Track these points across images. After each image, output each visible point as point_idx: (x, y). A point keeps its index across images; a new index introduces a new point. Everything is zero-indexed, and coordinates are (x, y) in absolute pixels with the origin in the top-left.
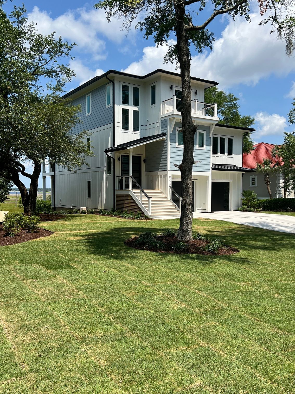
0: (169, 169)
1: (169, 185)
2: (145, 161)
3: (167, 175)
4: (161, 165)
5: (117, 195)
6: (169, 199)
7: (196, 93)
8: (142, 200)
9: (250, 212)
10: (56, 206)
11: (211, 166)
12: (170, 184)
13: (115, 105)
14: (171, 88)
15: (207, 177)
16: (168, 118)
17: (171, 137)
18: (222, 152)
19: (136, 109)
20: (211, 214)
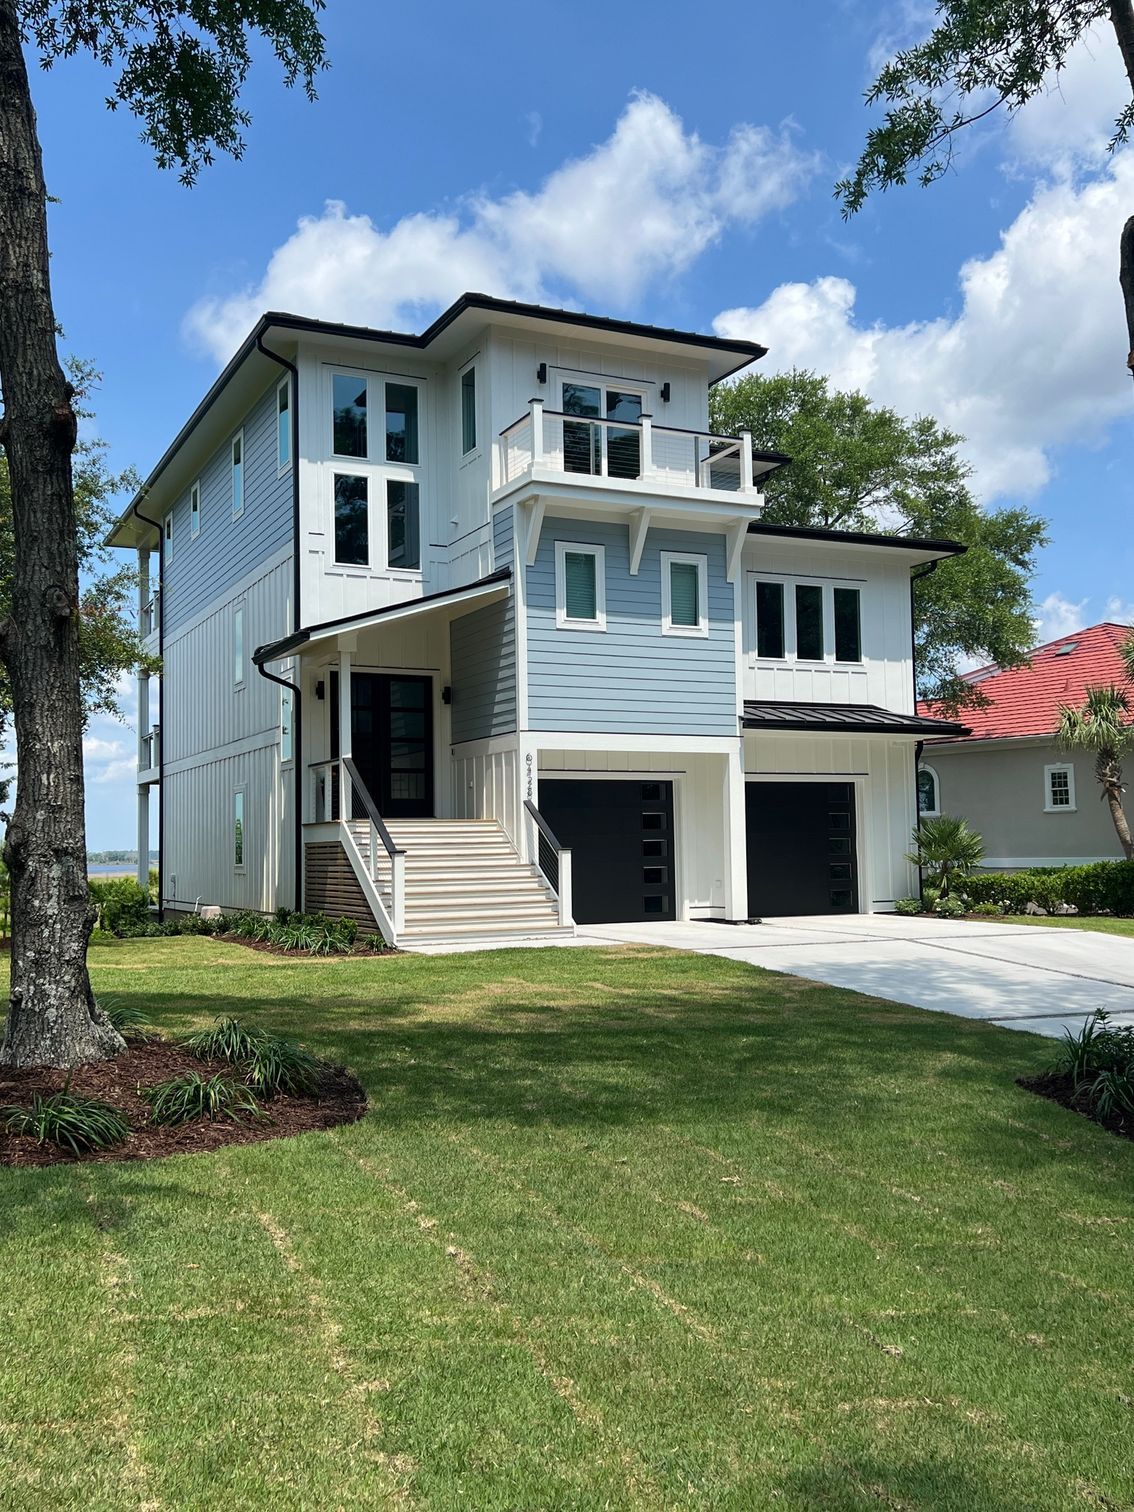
0: (523, 722)
1: (524, 797)
2: (448, 696)
3: (517, 751)
4: (497, 709)
5: (309, 846)
6: (525, 860)
7: (665, 394)
8: (380, 865)
9: (945, 917)
10: (165, 905)
11: (740, 711)
12: (528, 789)
13: (300, 460)
14: (542, 376)
15: (722, 759)
16: (514, 501)
17: (528, 583)
18: (810, 649)
19: (403, 474)
20: (748, 926)
